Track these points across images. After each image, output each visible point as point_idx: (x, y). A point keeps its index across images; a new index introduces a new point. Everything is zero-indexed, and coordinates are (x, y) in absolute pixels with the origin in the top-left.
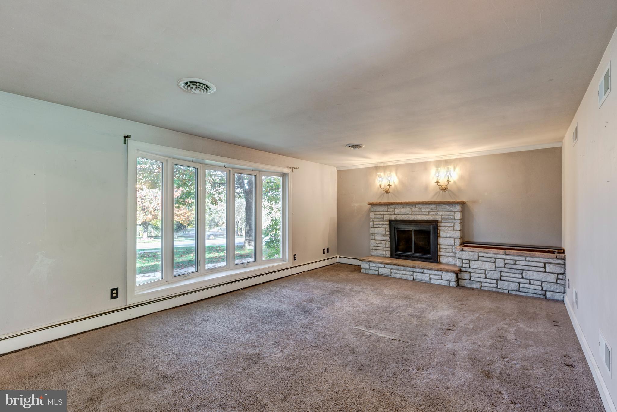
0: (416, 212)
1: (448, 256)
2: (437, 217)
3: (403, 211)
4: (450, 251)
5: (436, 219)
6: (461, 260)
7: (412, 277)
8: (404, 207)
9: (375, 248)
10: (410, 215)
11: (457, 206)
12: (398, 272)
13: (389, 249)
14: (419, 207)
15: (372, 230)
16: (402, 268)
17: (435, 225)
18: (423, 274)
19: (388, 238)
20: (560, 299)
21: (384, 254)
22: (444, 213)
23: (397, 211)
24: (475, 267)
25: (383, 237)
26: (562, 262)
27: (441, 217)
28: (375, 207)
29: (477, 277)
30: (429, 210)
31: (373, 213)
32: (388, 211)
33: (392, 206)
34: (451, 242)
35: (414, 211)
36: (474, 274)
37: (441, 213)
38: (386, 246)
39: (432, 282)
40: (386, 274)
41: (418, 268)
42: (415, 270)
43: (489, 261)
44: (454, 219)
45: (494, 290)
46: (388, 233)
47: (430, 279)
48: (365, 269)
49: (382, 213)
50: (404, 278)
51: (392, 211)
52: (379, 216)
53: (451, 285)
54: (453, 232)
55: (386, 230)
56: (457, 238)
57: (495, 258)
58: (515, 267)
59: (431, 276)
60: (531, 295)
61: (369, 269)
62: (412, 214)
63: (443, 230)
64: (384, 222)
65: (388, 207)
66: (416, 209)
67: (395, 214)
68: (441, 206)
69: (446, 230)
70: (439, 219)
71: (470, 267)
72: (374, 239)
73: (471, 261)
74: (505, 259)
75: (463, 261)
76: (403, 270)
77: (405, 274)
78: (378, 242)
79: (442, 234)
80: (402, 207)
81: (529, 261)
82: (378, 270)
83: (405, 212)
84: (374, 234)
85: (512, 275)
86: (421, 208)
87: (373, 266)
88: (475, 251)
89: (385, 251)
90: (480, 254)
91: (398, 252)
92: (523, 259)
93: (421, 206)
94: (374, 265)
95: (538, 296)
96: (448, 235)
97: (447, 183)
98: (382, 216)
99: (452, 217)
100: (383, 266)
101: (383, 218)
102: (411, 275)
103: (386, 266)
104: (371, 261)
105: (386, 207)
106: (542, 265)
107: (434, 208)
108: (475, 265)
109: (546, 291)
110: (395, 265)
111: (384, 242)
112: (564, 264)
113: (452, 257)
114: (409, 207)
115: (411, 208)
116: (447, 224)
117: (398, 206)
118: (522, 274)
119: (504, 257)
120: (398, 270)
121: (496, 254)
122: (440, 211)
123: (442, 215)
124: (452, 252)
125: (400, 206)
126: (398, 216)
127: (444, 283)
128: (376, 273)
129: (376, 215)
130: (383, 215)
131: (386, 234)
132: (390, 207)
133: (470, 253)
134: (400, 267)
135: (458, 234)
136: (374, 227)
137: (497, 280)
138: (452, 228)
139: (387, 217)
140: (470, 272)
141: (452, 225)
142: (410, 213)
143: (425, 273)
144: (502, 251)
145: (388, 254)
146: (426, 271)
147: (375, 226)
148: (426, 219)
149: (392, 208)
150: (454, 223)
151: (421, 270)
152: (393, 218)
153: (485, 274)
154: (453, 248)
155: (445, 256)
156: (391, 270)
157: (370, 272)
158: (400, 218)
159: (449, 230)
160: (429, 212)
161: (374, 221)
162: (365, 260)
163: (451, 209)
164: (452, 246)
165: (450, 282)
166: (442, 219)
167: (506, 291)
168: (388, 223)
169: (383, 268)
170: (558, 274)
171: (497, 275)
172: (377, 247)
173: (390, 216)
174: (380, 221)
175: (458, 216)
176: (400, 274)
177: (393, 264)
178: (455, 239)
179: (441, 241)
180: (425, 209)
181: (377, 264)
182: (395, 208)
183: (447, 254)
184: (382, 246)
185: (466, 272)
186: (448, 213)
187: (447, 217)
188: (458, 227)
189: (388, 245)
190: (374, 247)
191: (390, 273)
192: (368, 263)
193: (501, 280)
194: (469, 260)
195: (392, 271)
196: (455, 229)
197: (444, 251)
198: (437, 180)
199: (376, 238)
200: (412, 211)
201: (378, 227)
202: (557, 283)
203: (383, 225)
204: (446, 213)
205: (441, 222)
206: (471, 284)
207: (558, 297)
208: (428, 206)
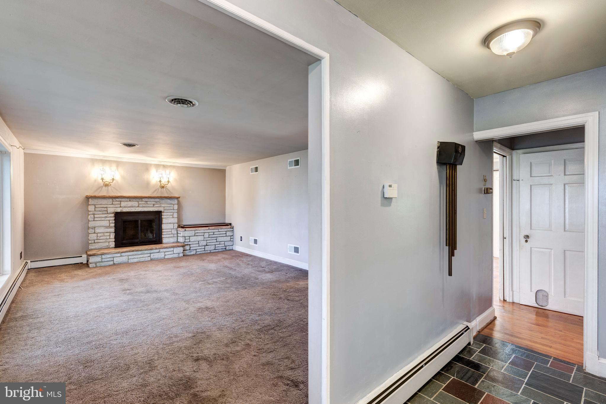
0: (143, 205)
1: (169, 237)
2: (160, 209)
3: (130, 204)
4: (171, 233)
5: (160, 210)
6: (184, 238)
7: (150, 258)
8: (131, 200)
9: (96, 241)
10: (137, 207)
11: (175, 200)
12: (136, 257)
13: (114, 240)
14: (145, 201)
15: (91, 224)
16: (140, 252)
17: (159, 214)
18: (160, 253)
19: (113, 230)
20: (231, 249)
21: (107, 246)
22: (166, 205)
23: (123, 204)
24: (193, 240)
25: (107, 229)
26: (232, 230)
27: (164, 208)
28: (97, 200)
29: (194, 246)
30: (154, 203)
31: (94, 206)
32: (112, 204)
33: (117, 200)
34: (171, 226)
35: (140, 204)
36: (192, 245)
37: (163, 205)
38: (110, 237)
39: (166, 257)
40: (122, 262)
41: (155, 249)
42: (152, 251)
43: (201, 235)
44: (174, 209)
45: (203, 252)
46: (113, 225)
47: (165, 255)
48: (96, 263)
49: (105, 206)
50: (142, 261)
51: (118, 204)
52: (101, 209)
53: (180, 256)
54: (172, 219)
55: (111, 222)
56: (176, 223)
57: (204, 233)
58: (214, 236)
59: (166, 253)
60: (220, 250)
61: (102, 262)
62: (138, 206)
63: (165, 218)
64: (108, 215)
65: (113, 200)
66: (143, 202)
67: (121, 207)
68: (164, 200)
69: (168, 218)
70: (163, 210)
71: (190, 242)
72: (95, 233)
73: (190, 237)
74: (209, 233)
75: (185, 238)
76: (141, 254)
77: (143, 257)
78: (99, 235)
79: (164, 221)
80: (129, 200)
81: (220, 231)
82: (113, 261)
83: (132, 205)
84: (95, 227)
85: (212, 241)
86: (147, 202)
87: (107, 257)
88: (193, 230)
89: (109, 242)
90: (196, 232)
91: (124, 241)
92: (217, 231)
93: (147, 200)
94: (109, 256)
95: (223, 250)
96: (169, 221)
97: (168, 183)
98: (106, 209)
99: (172, 208)
100: (119, 255)
101: (107, 211)
102: (149, 256)
103: (123, 254)
104: (105, 253)
105: (111, 200)
106: (225, 232)
107: (158, 201)
108: (193, 239)
109: (226, 246)
110: (133, 251)
111: (108, 234)
112: (233, 231)
113: (171, 237)
114: (136, 200)
115: (138, 201)
116: (168, 214)
117: (124, 199)
118: (216, 239)
119: (209, 231)
120: (135, 255)
121: (204, 230)
122: (163, 204)
123: (164, 207)
124: (172, 234)
125: (126, 200)
126: (124, 208)
127: (176, 256)
128: (112, 263)
129: (96, 208)
130: (107, 207)
131: (110, 226)
132: (115, 200)
133: (190, 232)
134: (137, 252)
135: (176, 220)
136: (94, 221)
137: (205, 246)
138: (172, 216)
139: (112, 210)
140: (190, 245)
141: (172, 214)
142: (137, 205)
143: (161, 252)
144: (207, 228)
145: (113, 244)
146: (161, 250)
147: (95, 219)
148: (151, 211)
149: (117, 201)
150: (173, 213)
151: (158, 251)
152: (119, 210)
153: (199, 244)
154: (173, 230)
155: (166, 237)
156: (128, 256)
157: (103, 264)
158: (125, 210)
159: (169, 218)
160: (154, 205)
161: (94, 214)
162: (97, 254)
163: (172, 202)
164: (172, 229)
165: (179, 254)
166: (164, 209)
167: (209, 251)
168: (113, 215)
169: (120, 256)
170: (231, 236)
171: (204, 243)
172: (98, 240)
173: (115, 209)
174: (102, 214)
175: (176, 207)
176: (137, 258)
177: (131, 251)
178: (174, 223)
179: (164, 226)
180: (151, 202)
181: (112, 255)
182: (121, 201)
183: (168, 236)
184: (106, 238)
185: (187, 245)
186: (169, 205)
187: (168, 208)
188: (176, 215)
189: (113, 236)
190: (94, 240)
191: (127, 260)
192: (100, 256)
193: (207, 245)
194: (189, 237)
195: (130, 257)
196: (174, 217)
197: (166, 234)
198: (160, 179)
199: (97, 231)
200: (139, 204)
201: (100, 220)
202: (230, 241)
203: (106, 217)
204: (168, 205)
205: (163, 212)
206: (190, 252)
207: (231, 248)
208: (153, 200)
